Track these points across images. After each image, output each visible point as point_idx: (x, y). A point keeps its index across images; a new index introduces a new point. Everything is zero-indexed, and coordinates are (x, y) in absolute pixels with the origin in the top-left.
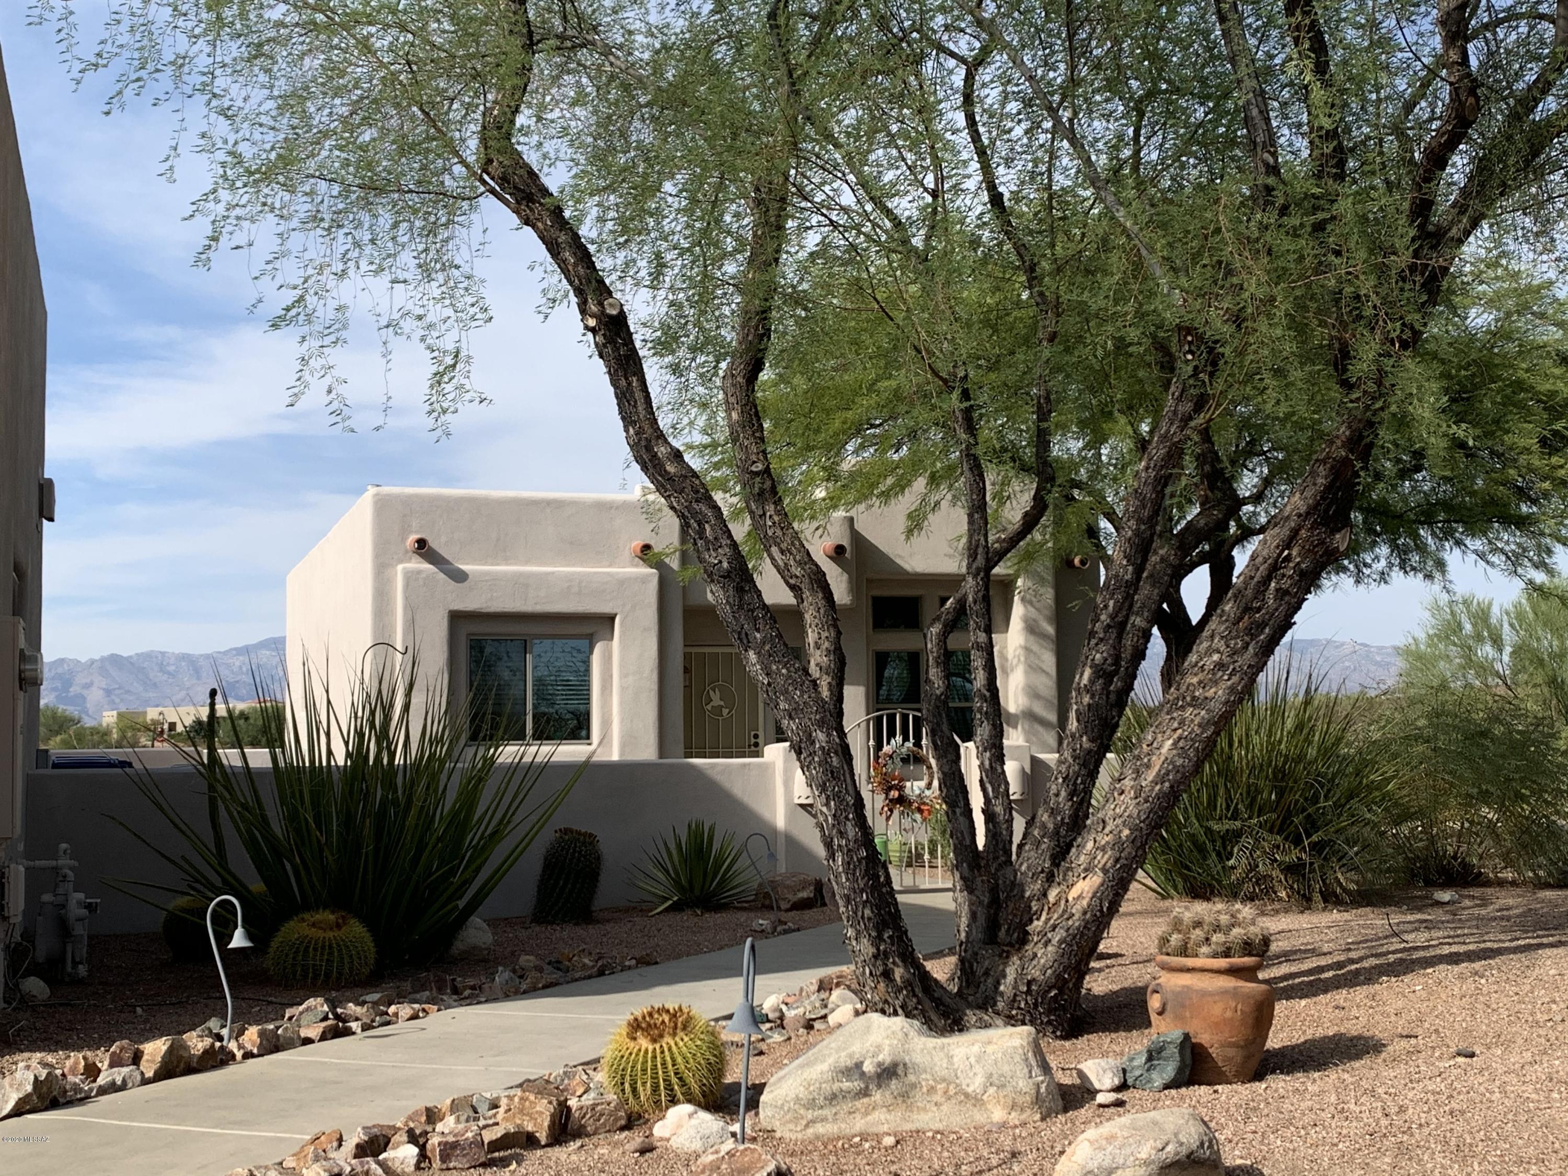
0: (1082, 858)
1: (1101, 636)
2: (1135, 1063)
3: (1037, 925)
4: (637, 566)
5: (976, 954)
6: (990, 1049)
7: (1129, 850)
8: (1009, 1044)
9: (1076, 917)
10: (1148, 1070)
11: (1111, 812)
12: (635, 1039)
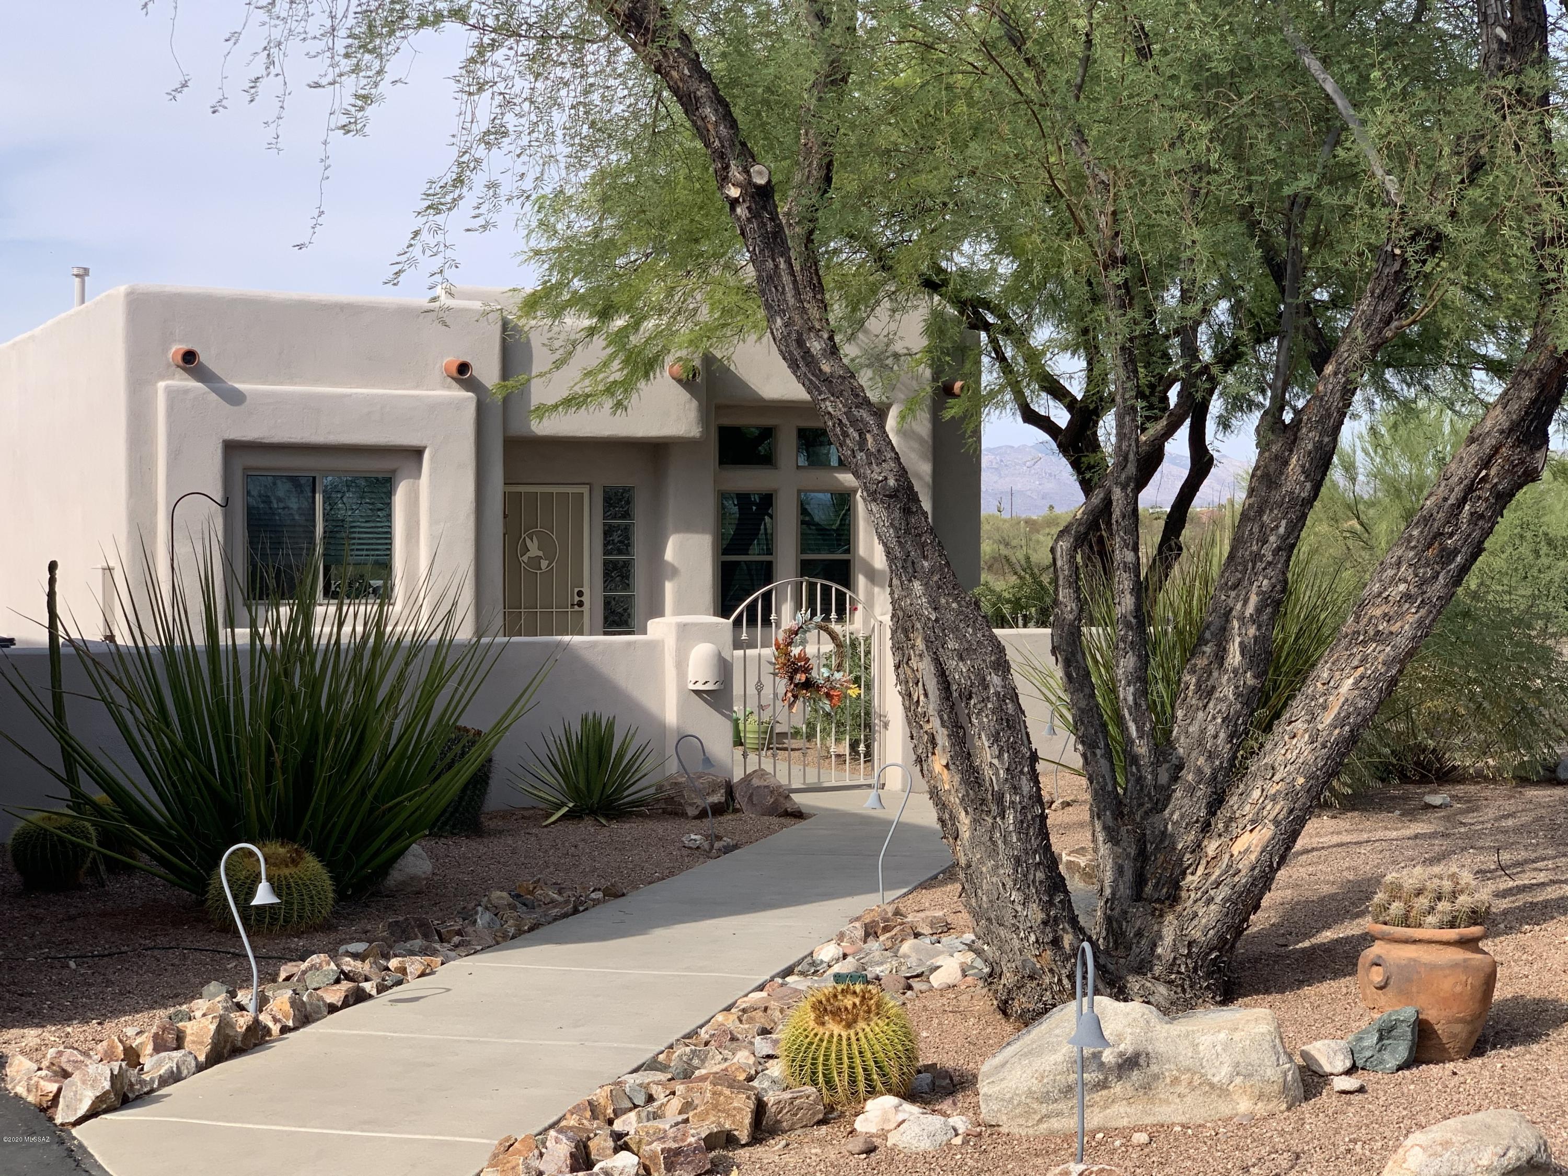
0: (1247, 808)
1: (1270, 559)
2: (1366, 1043)
3: (1191, 880)
4: (449, 388)
5: (1126, 913)
6: (1237, 1036)
7: (1303, 800)
8: (1257, 1030)
9: (1243, 873)
10: (1380, 1051)
11: (1280, 758)
12: (823, 1024)
